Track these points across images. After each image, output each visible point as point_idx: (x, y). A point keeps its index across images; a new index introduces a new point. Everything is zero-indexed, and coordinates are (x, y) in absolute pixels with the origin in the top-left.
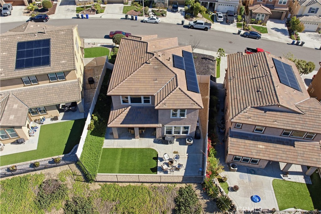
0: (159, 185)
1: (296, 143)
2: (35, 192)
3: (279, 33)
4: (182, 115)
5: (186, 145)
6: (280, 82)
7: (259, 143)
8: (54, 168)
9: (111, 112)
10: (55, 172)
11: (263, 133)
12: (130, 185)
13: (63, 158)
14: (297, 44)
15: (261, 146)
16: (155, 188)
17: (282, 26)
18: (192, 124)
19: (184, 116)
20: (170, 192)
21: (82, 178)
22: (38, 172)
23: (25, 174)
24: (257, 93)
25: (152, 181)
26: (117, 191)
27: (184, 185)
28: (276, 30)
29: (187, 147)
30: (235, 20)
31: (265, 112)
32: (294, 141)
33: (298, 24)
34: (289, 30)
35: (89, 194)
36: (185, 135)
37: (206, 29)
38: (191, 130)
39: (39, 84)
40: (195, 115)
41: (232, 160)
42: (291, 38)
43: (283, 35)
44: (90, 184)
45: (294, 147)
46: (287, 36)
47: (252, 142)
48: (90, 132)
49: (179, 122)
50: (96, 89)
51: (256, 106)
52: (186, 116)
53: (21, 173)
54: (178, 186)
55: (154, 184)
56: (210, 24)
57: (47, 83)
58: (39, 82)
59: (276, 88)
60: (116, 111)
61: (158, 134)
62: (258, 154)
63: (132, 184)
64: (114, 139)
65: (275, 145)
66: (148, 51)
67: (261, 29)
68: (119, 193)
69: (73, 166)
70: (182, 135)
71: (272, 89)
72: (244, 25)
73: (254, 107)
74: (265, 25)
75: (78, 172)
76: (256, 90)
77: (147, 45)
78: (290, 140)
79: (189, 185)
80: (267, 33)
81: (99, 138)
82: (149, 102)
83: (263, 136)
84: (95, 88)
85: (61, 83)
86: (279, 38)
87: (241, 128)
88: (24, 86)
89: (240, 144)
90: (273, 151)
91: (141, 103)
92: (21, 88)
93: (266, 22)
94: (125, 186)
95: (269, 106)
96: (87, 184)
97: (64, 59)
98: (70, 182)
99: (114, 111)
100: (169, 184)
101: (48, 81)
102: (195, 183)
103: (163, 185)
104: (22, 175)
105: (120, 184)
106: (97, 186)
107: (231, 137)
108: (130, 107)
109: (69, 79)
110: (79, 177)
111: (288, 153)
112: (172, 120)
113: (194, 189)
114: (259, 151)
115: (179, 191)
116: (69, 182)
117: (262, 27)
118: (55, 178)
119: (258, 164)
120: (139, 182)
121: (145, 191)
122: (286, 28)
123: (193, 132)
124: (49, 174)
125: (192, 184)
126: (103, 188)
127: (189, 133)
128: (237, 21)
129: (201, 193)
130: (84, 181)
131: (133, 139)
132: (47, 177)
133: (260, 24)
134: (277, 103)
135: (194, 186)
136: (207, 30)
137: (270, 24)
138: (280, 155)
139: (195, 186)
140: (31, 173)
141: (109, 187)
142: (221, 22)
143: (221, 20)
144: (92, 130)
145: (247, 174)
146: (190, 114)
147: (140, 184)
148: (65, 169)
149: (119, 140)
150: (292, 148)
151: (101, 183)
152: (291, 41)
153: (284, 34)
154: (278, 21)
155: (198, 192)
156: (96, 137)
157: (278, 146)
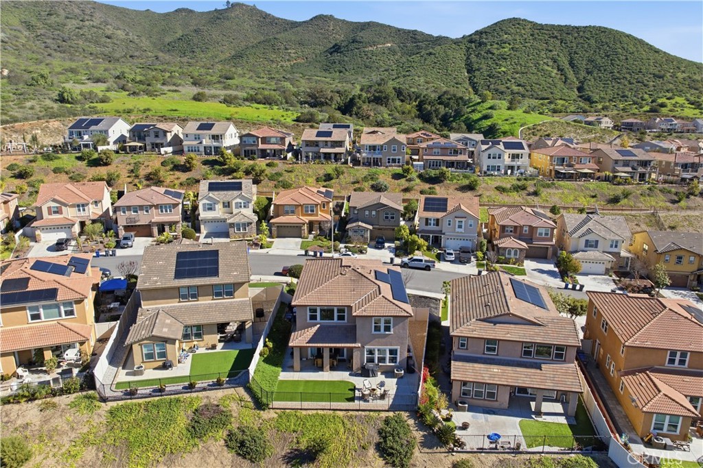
0: (357, 413)
1: (543, 366)
2: (188, 417)
3: (545, 276)
4: (387, 329)
5: (394, 377)
6: (516, 297)
7: (492, 366)
8: (215, 391)
9: (293, 334)
10: (217, 395)
11: (497, 355)
12: (317, 414)
13: (227, 381)
14: (574, 288)
15: (495, 369)
16: (351, 417)
17: (551, 267)
18: (402, 344)
19: (389, 331)
20: (372, 423)
21: (252, 405)
22: (194, 395)
23: (177, 396)
24: (484, 308)
25: (347, 408)
26: (299, 420)
27: (391, 414)
28: (539, 272)
29: (395, 380)
30: (473, 259)
31: (495, 325)
32: (541, 364)
33: (570, 261)
34: (560, 271)
35: (261, 424)
36: (393, 364)
37: (427, 268)
38: (400, 356)
39: (198, 301)
40: (404, 329)
41: (460, 397)
42: (563, 281)
43: (552, 278)
44: (262, 412)
45: (541, 370)
46: (558, 279)
47: (482, 366)
48: (263, 359)
49: (384, 340)
50: (267, 323)
51: (482, 317)
52: (392, 330)
53: (171, 394)
54: (383, 415)
55: (351, 413)
56: (434, 262)
57: (209, 300)
58: (199, 298)
59: (508, 301)
60: (300, 332)
61: (356, 363)
62: (492, 379)
63: (320, 412)
64: (294, 371)
65: (514, 368)
66: (343, 265)
67: (516, 271)
68: (302, 423)
69: (241, 390)
70: (388, 364)
71: (504, 301)
72: (487, 264)
73: (480, 320)
74: (523, 266)
75: (247, 397)
76: (484, 305)
77: (342, 261)
78: (536, 363)
79: (398, 415)
80: (526, 275)
81: (274, 368)
82: (344, 320)
83: (498, 359)
84: (265, 321)
85: (227, 301)
86: (544, 281)
87: (467, 349)
88: (179, 302)
89: (467, 368)
90: (513, 375)
91: (333, 320)
92: (174, 303)
93: (523, 262)
94: (311, 414)
95: (497, 316)
96: (258, 412)
97: (236, 270)
98: (235, 408)
99: (296, 333)
100: (371, 413)
101: (211, 297)
102: (406, 411)
103: (363, 413)
104: (173, 397)
105: (304, 412)
106: (272, 414)
107: (455, 360)
108: (318, 326)
109: (239, 297)
110: (248, 404)
111: (532, 377)
112: (375, 337)
113: (406, 418)
114: (493, 376)
115: (385, 421)
116: (233, 407)
117: (516, 268)
118: (216, 403)
119: (497, 401)
120: (330, 410)
121: (337, 420)
122: (556, 269)
123: (403, 360)
124: (207, 397)
125: (403, 413)
126: (280, 417)
127: (398, 360)
128: (477, 260)
129: (415, 424)
130: (255, 409)
131: (320, 373)
132: (205, 401)
133: (514, 264)
134: (507, 311)
135: (404, 415)
136: (430, 270)
137: (529, 265)
138: (522, 379)
139: (407, 414)
140: (185, 395)
141: (288, 416)
142: (451, 262)
143: (452, 258)
144: (265, 356)
145: (482, 415)
146: (397, 327)
147: (331, 412)
148: (231, 393)
149: (301, 373)
150: (538, 371)
151: (278, 411)
152: (563, 285)
153: (552, 276)
154: (543, 260)
155: (411, 422)
156: (270, 366)
157: (519, 369)
